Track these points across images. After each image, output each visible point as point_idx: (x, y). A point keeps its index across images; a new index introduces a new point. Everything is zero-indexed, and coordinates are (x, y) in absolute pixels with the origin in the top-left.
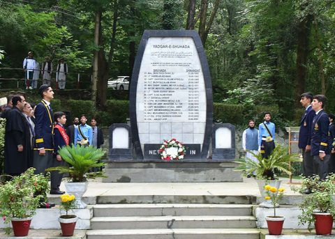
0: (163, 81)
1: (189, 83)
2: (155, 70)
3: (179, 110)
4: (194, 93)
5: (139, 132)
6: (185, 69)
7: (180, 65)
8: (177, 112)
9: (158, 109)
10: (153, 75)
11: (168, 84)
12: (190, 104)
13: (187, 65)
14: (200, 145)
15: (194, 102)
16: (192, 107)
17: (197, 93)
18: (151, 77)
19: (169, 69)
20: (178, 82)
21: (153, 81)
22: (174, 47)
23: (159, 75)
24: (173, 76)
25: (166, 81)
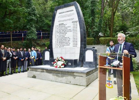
0: (62, 29)
1: (73, 28)
2: (59, 24)
3: (69, 42)
4: (75, 33)
5: (54, 53)
6: (71, 21)
7: (69, 20)
8: (68, 43)
9: (61, 42)
10: (59, 26)
11: (64, 30)
12: (73, 39)
13: (72, 19)
14: (77, 59)
15: (75, 38)
16: (74, 40)
17: (76, 33)
18: (58, 28)
19: (65, 23)
20: (68, 28)
21: (58, 29)
22: (67, 12)
23: (61, 26)
24: (66, 26)
25: (63, 29)
